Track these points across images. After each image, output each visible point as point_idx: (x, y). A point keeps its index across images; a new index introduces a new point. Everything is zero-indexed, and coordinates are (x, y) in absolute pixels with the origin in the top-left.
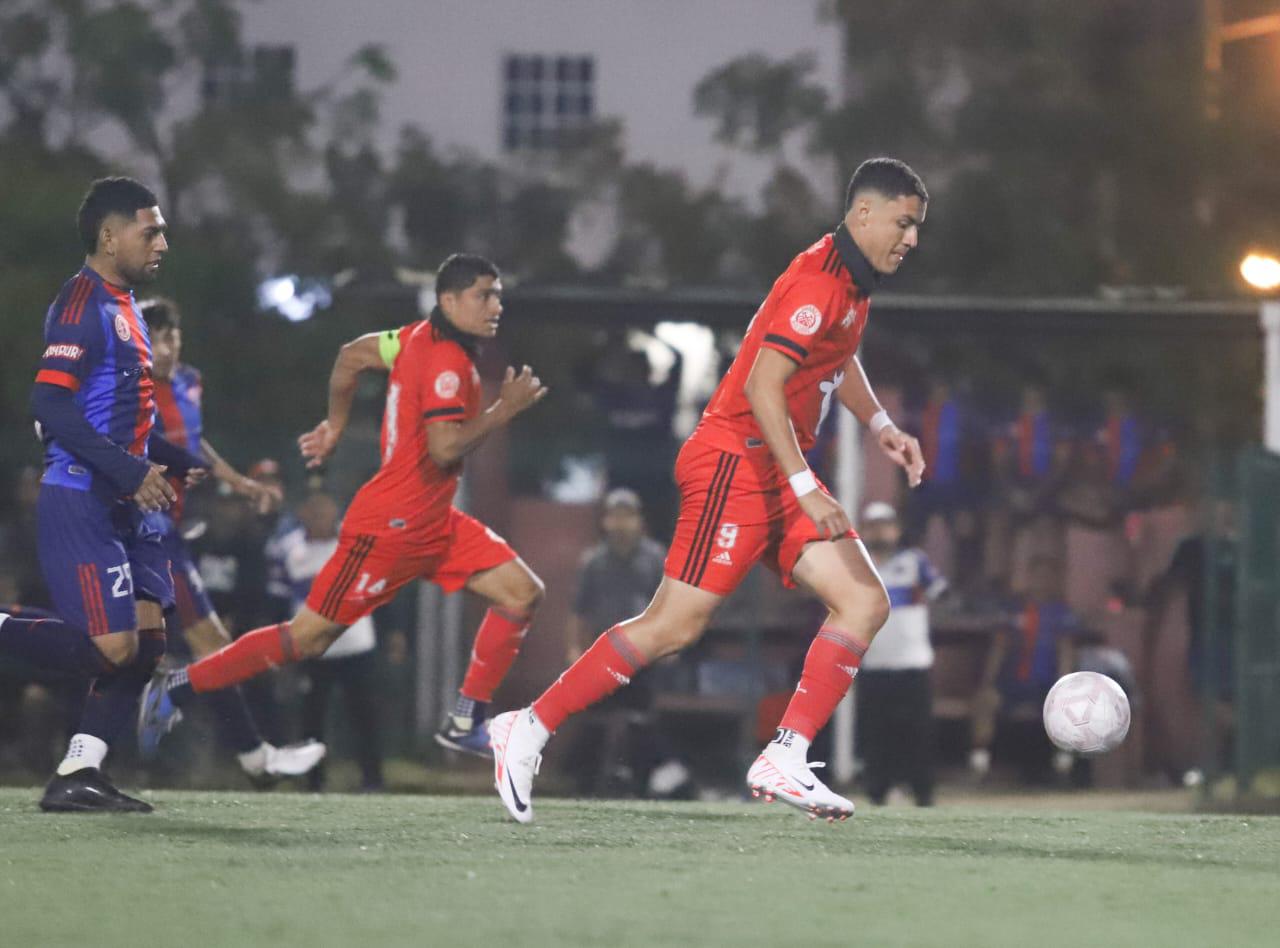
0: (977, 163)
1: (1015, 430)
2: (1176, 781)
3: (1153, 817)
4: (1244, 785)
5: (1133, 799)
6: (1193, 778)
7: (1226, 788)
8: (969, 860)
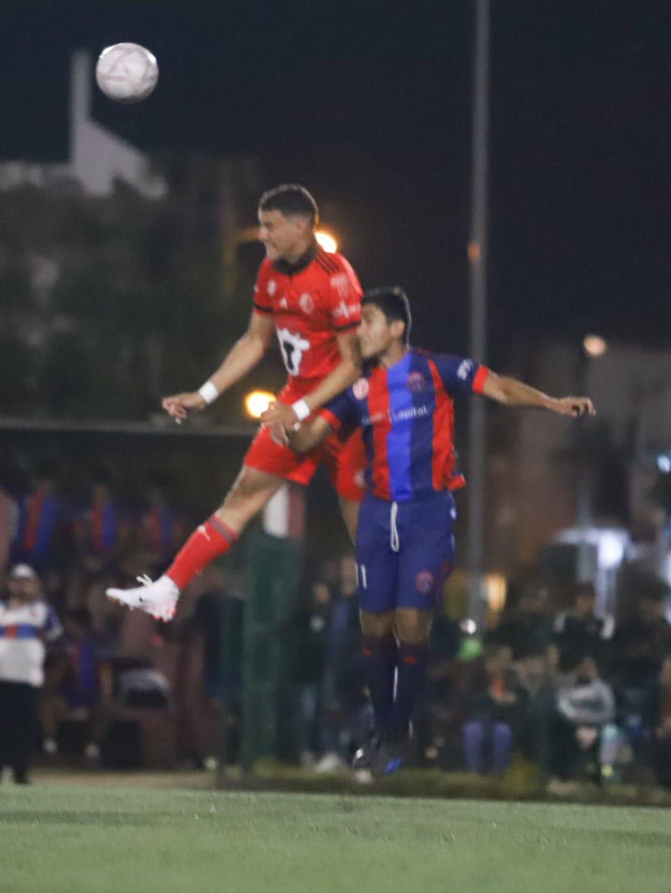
0: (63, 324)
1: (90, 515)
2: (199, 766)
3: (189, 794)
4: (247, 769)
5: (167, 779)
6: (211, 763)
7: (234, 772)
8: (64, 827)
